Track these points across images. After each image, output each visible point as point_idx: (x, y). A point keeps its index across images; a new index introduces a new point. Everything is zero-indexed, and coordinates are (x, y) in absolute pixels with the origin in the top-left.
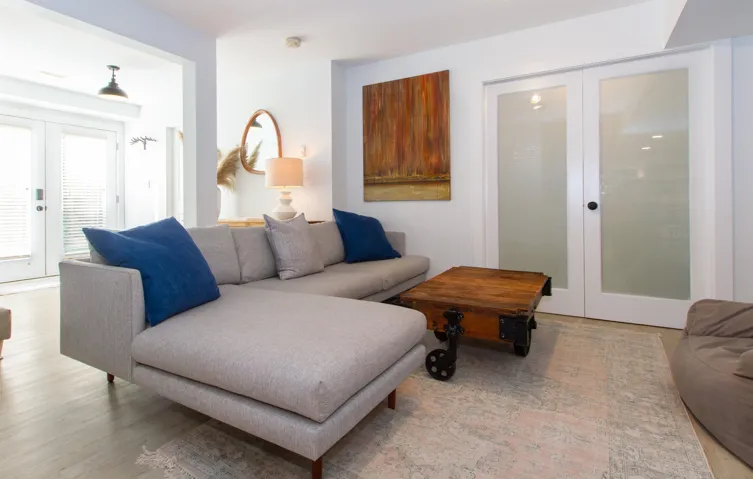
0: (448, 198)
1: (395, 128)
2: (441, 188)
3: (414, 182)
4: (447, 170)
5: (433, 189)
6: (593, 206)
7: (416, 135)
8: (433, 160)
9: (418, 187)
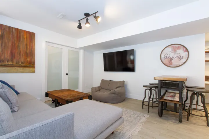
0: (34, 72)
1: (10, 45)
2: (31, 69)
3: (19, 66)
4: (34, 63)
5: (28, 69)
6: (67, 74)
7: (21, 50)
8: (29, 60)
9: (22, 68)
